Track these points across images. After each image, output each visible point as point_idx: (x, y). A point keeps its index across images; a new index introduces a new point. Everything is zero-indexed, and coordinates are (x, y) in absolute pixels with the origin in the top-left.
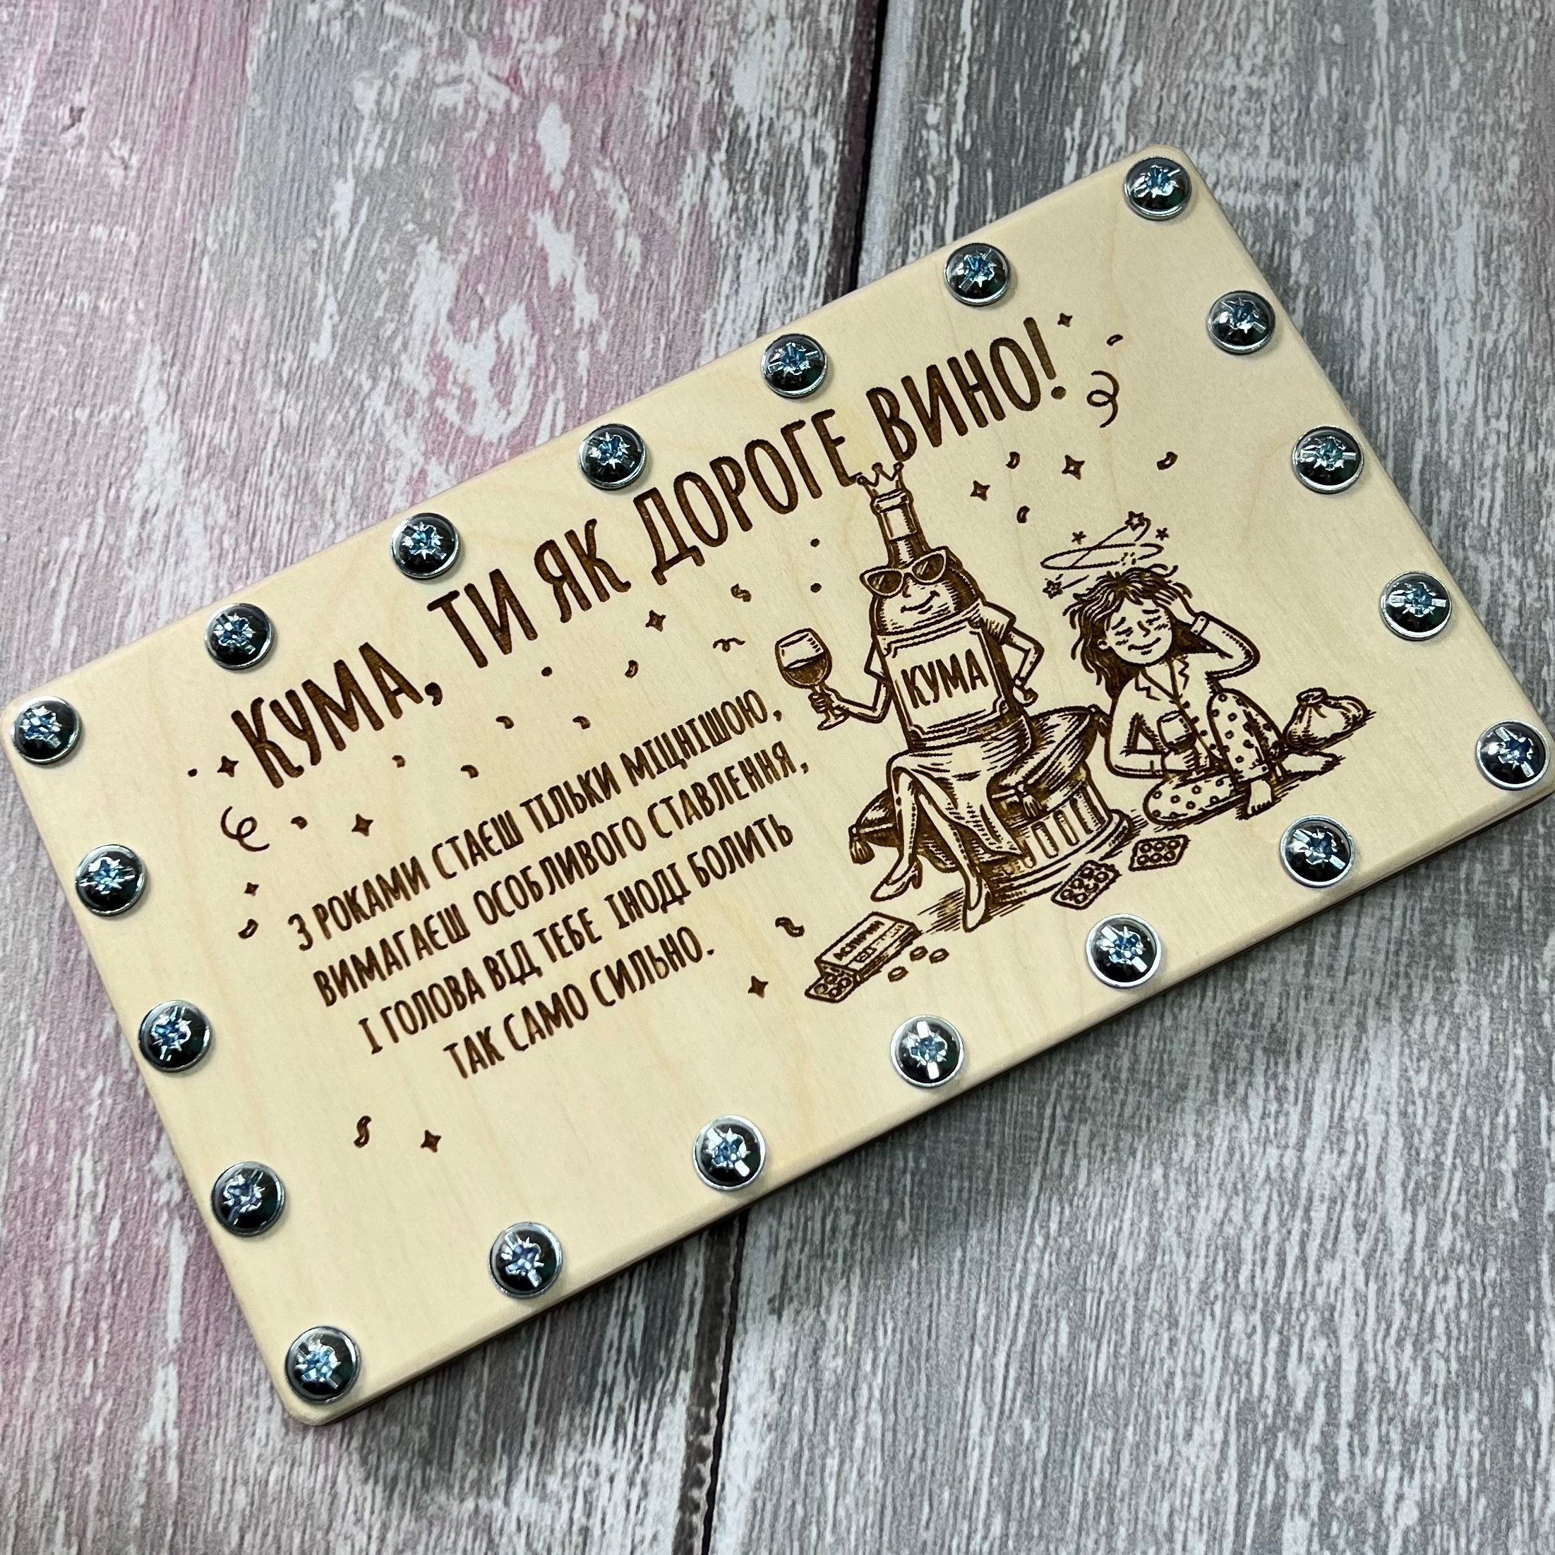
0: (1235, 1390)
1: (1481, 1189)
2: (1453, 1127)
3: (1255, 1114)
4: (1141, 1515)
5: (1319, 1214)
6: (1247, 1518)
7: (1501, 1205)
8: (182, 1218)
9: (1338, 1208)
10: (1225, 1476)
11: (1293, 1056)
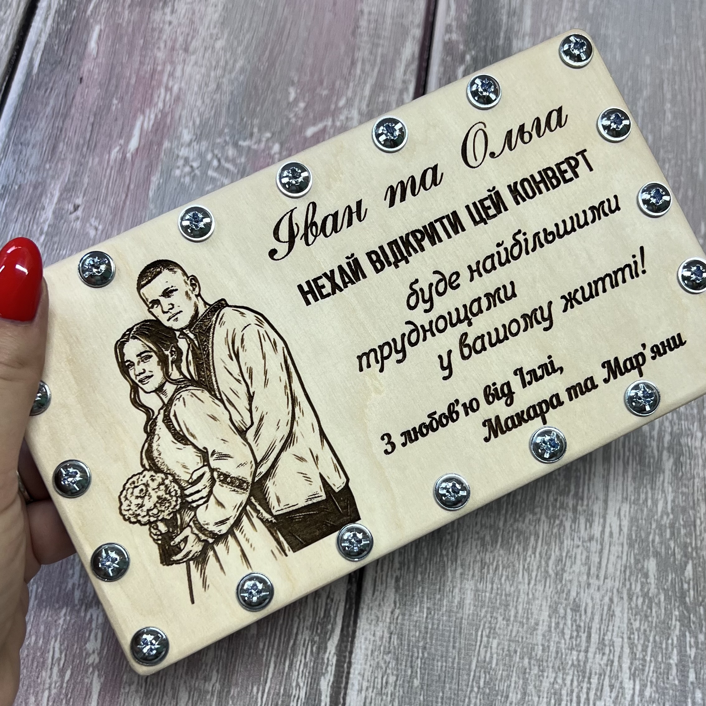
1: (662, 671)
2: (650, 644)
3: (567, 637)
5: (594, 680)
7: (671, 678)
8: (98, 671)
9: (602, 677)
11: (583, 612)
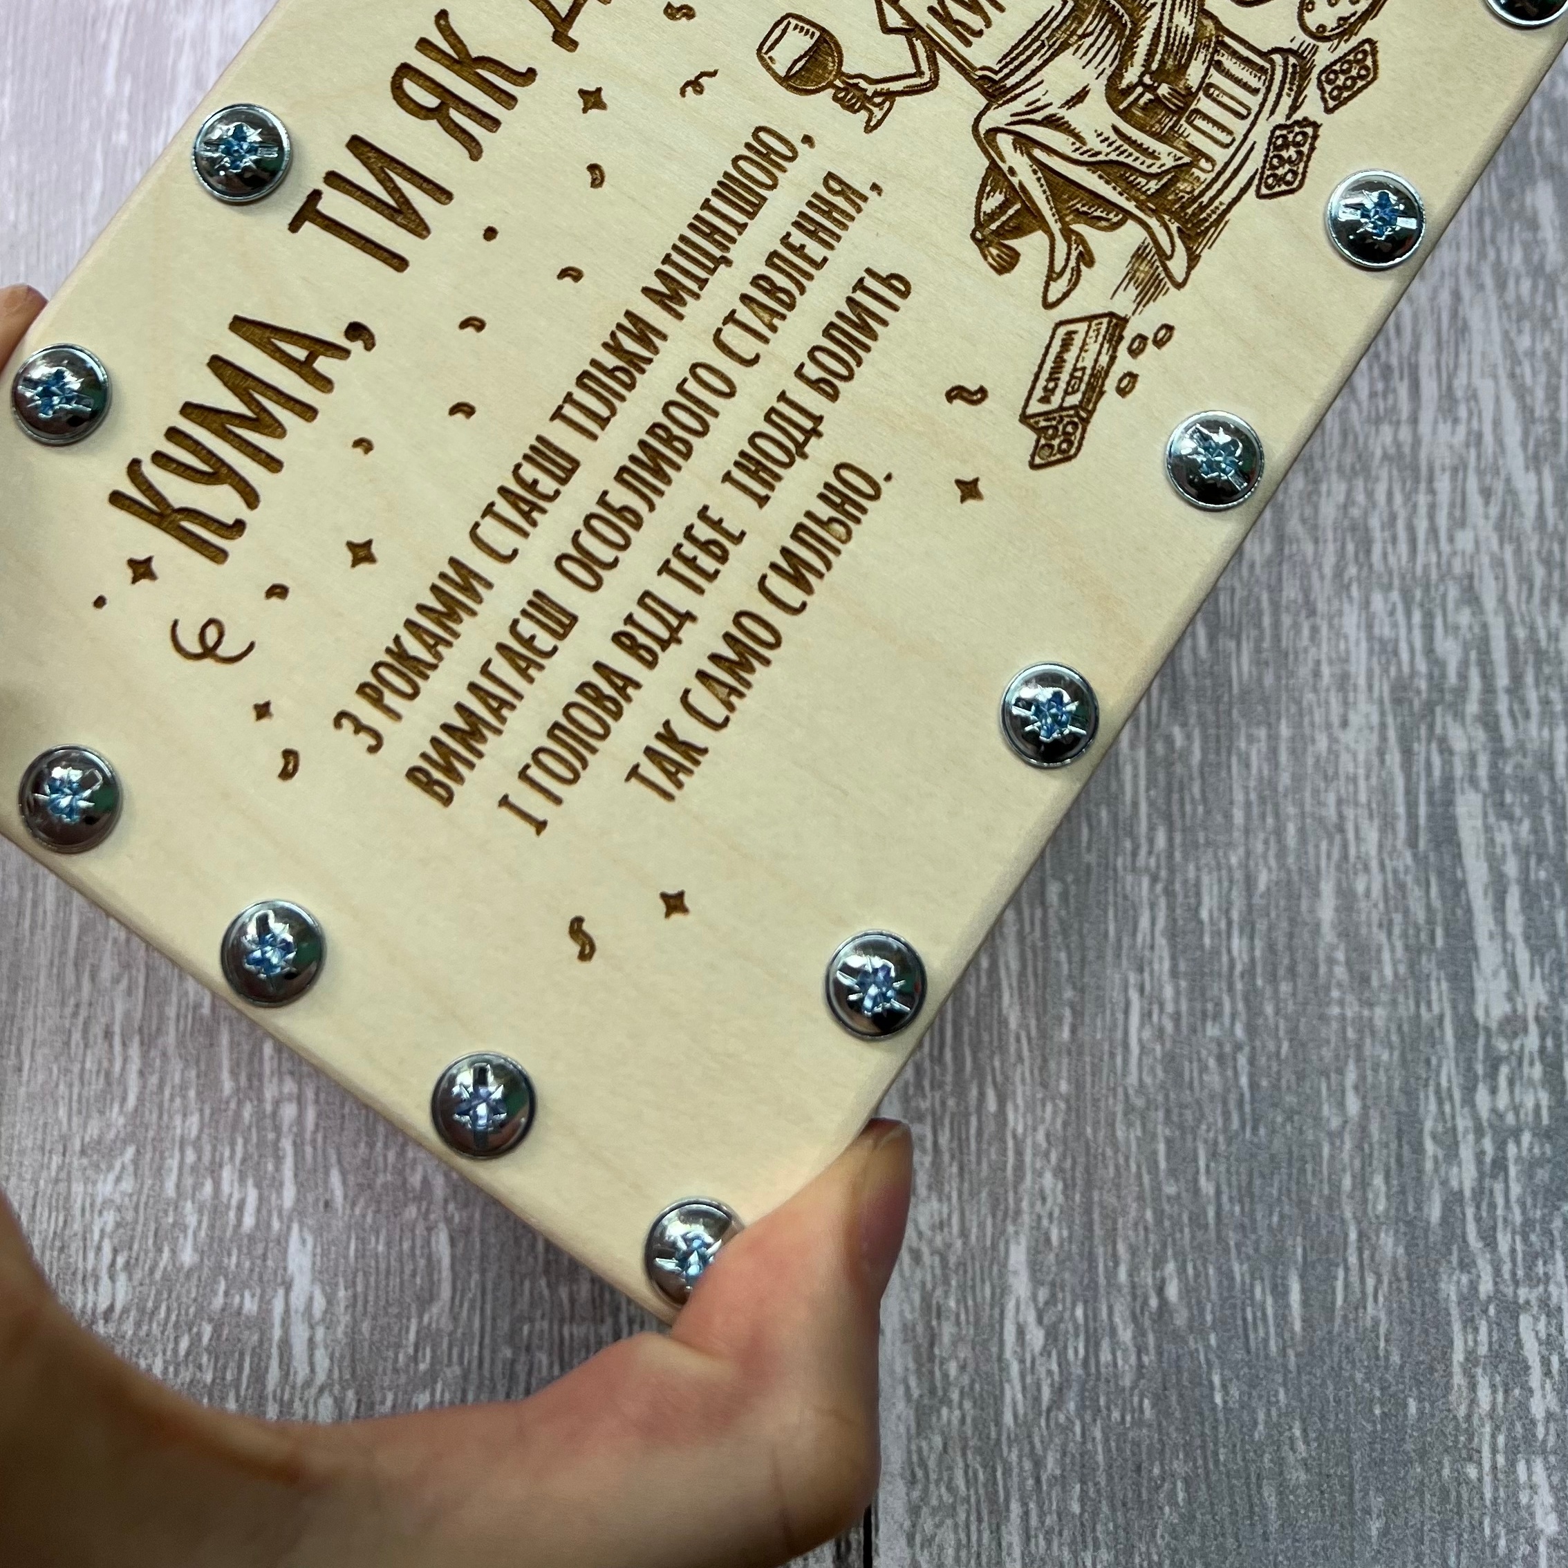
0: (1386, 671)
4: (1308, 808)
6: (1417, 797)
10: (1387, 757)
